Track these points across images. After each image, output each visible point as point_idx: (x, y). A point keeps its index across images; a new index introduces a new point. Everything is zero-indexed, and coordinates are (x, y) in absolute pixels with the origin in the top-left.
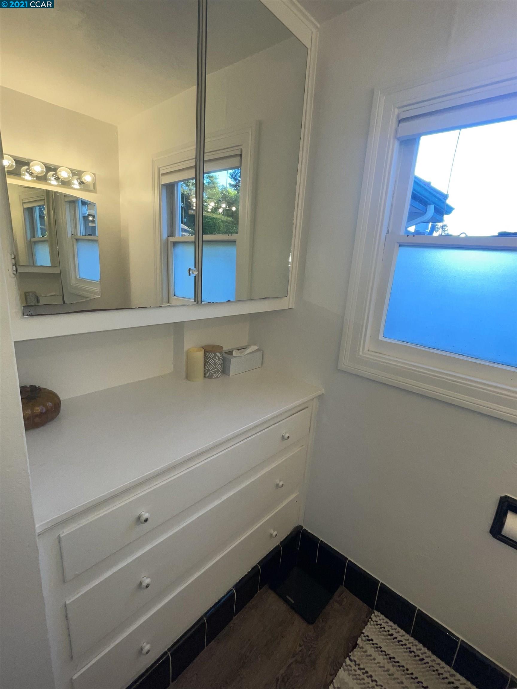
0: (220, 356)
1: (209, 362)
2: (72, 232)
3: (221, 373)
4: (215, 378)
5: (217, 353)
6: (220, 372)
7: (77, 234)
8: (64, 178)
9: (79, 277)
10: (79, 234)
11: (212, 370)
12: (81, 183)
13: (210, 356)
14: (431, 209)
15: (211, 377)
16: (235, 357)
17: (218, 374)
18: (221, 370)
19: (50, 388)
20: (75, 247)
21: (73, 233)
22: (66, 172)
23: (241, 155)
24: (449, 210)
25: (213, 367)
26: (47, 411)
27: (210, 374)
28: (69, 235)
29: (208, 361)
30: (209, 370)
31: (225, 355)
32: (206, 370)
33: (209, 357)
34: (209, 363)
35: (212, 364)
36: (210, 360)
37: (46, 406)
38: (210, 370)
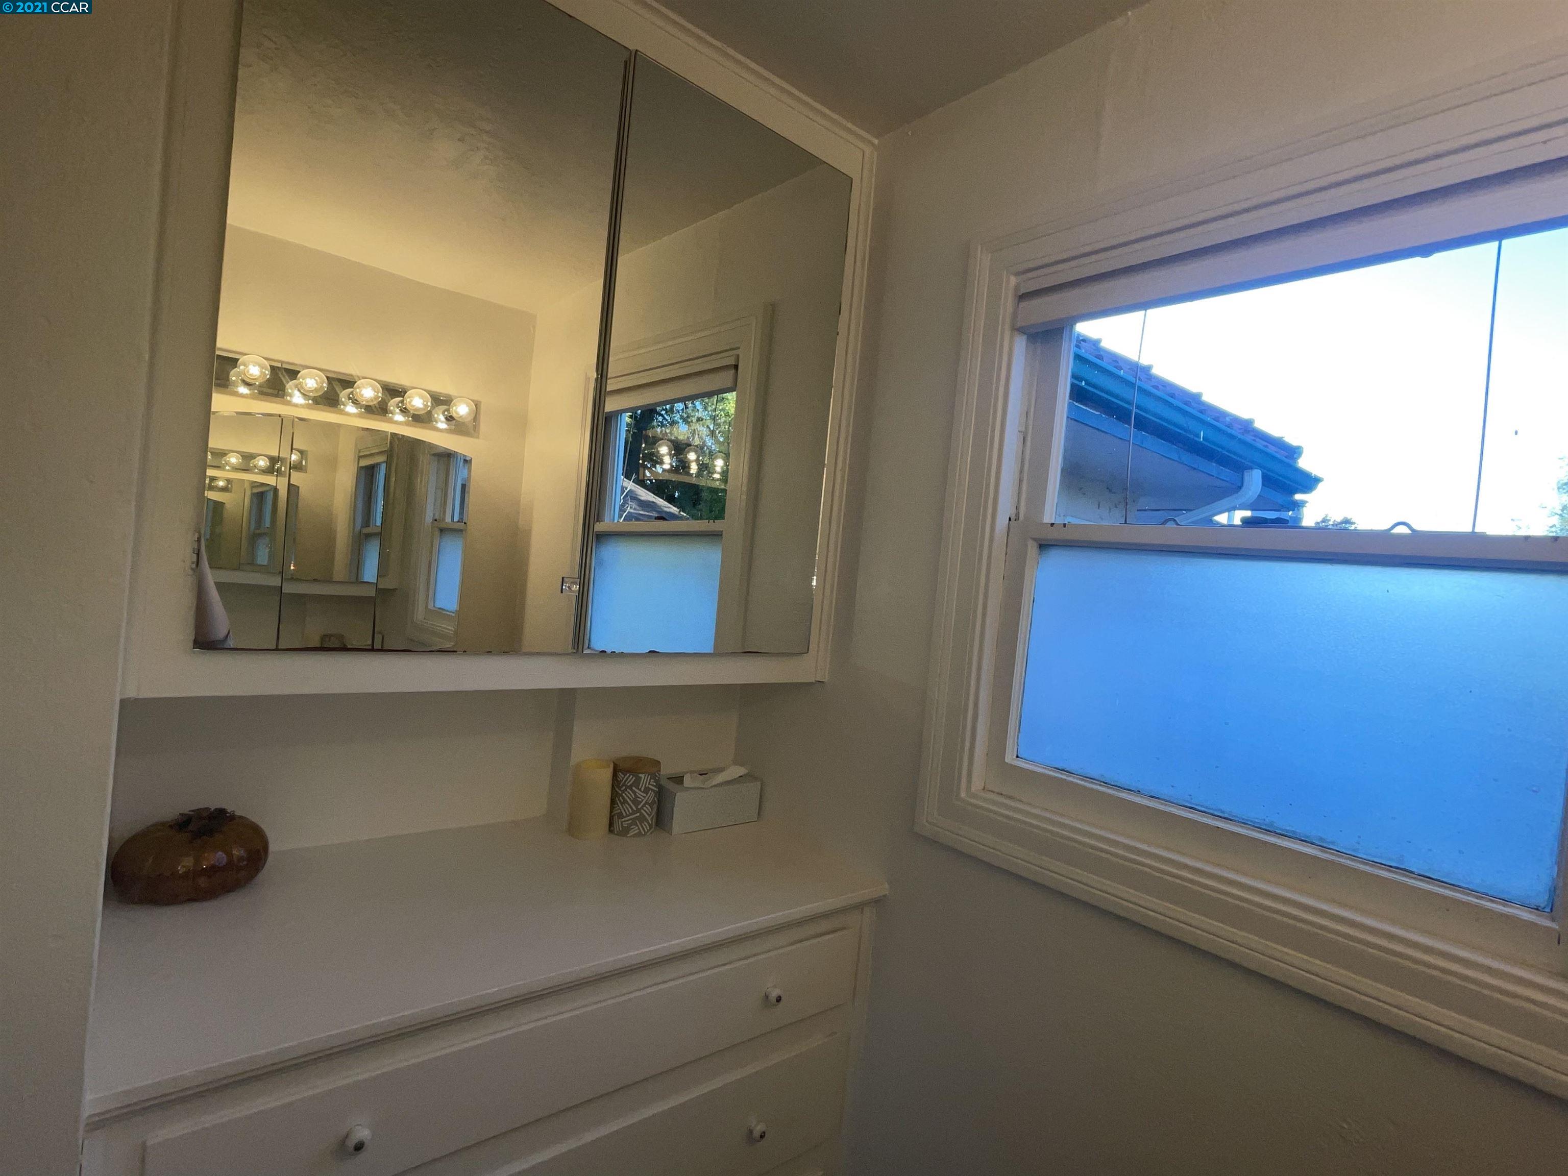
0: (649, 784)
1: (624, 794)
2: (434, 515)
3: (650, 826)
4: (634, 836)
5: (642, 776)
6: (648, 823)
7: (444, 519)
8: (416, 410)
9: (434, 606)
10: (448, 519)
11: (628, 816)
12: (450, 419)
13: (625, 782)
14: (1254, 480)
15: (624, 832)
16: (688, 789)
17: (642, 826)
18: (649, 819)
19: (255, 819)
20: (436, 542)
21: (437, 517)
22: (421, 397)
23: (736, 367)
24: (1309, 482)
25: (631, 808)
26: (230, 863)
27: (621, 823)
28: (429, 519)
29: (620, 792)
30: (620, 816)
31: (664, 782)
32: (615, 815)
33: (623, 786)
34: (623, 798)
35: (628, 800)
36: (626, 790)
37: (229, 854)
38: (624, 814)
